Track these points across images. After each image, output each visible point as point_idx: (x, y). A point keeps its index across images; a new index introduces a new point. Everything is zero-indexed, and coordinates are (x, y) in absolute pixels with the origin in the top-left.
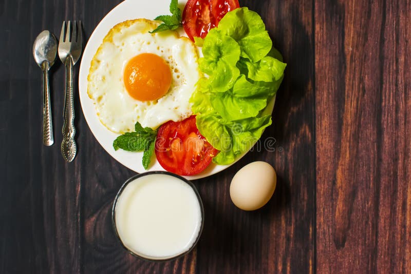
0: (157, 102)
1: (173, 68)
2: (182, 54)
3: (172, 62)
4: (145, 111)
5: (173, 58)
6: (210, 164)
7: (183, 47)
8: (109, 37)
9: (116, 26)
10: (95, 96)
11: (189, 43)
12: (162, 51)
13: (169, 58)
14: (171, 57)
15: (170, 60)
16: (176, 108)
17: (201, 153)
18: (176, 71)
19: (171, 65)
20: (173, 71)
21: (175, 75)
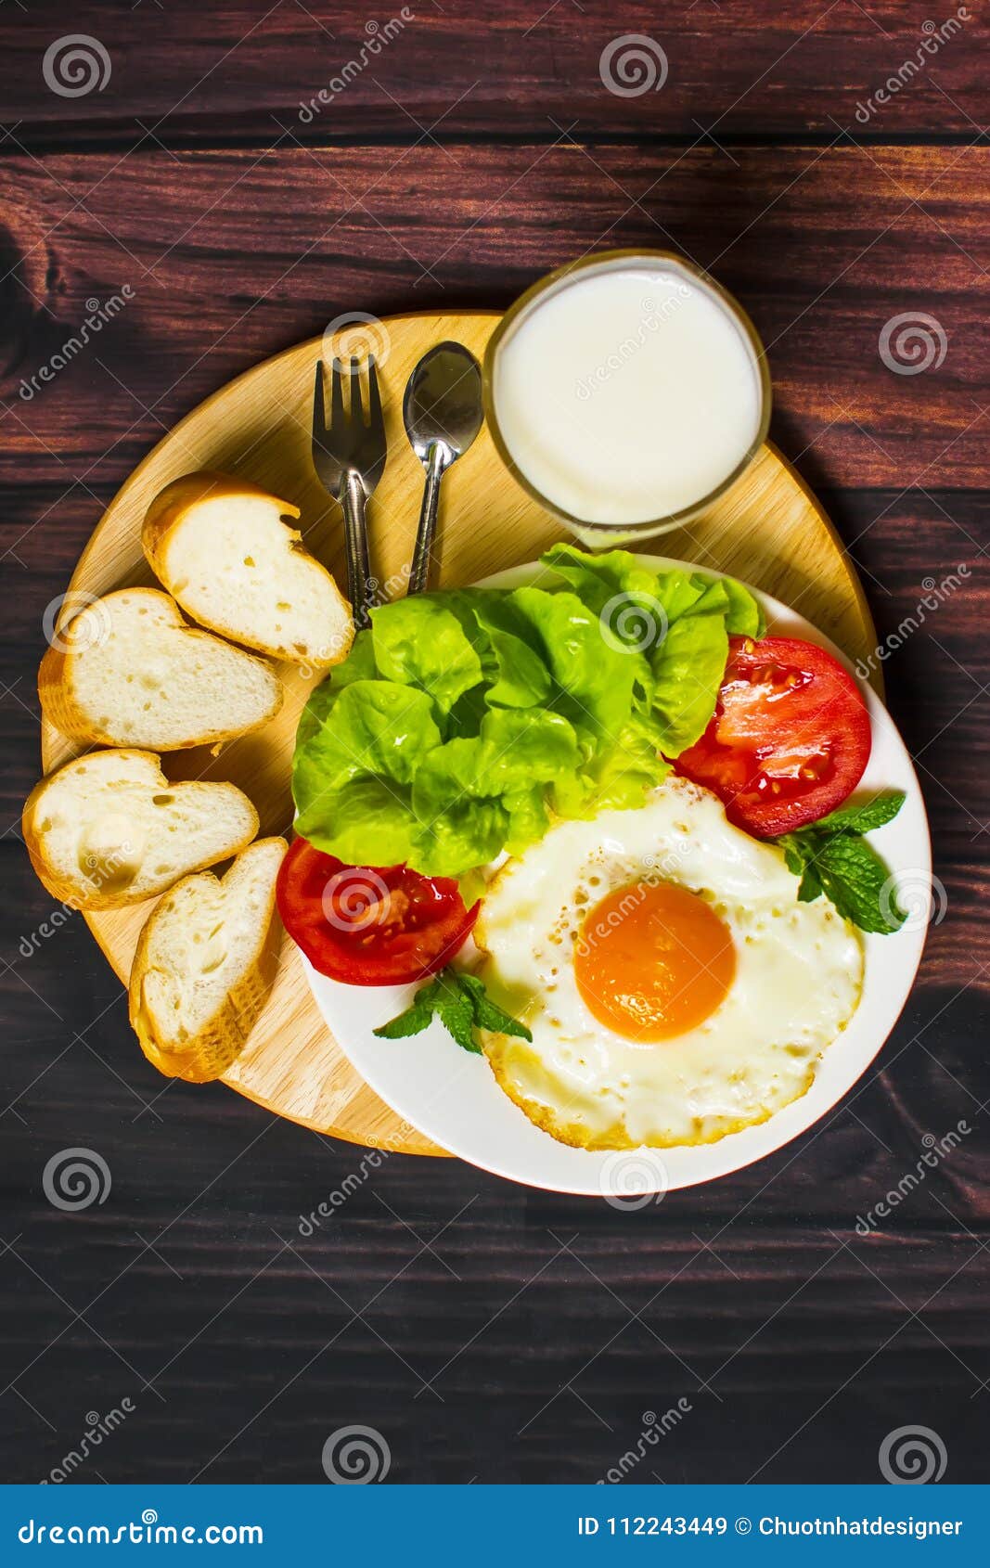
0: (701, 892)
1: (583, 912)
2: (525, 913)
3: (566, 925)
4: (748, 907)
5: (553, 930)
6: (776, 635)
7: (504, 923)
8: (613, 1139)
9: (571, 1144)
10: (799, 1066)
11: (486, 914)
12: (554, 972)
13: (560, 941)
14: (552, 938)
15: (565, 935)
16: (685, 830)
17: (760, 681)
18: (581, 898)
19: (576, 924)
20: (587, 906)
21: (597, 895)
